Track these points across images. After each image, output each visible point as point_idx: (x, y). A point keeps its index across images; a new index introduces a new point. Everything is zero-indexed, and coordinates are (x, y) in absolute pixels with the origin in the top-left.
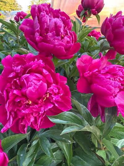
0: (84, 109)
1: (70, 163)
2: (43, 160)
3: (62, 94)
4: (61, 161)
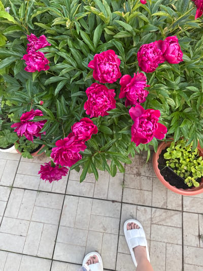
0: (122, 106)
1: (117, 124)
3: (112, 104)
4: (112, 123)
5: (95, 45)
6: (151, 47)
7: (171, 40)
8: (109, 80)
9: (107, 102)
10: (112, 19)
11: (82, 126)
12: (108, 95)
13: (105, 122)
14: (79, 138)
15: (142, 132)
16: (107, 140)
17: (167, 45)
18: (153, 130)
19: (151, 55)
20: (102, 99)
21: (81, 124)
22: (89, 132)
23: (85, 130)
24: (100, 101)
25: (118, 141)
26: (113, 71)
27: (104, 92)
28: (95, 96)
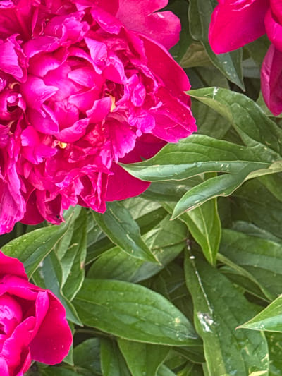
0: (242, 106)
1: (214, 254)
2: (108, 261)
3: (160, 104)
4: (178, 250)
9: (117, 90)
12: (123, 34)
13: (115, 254)
27: (87, 18)
28: (20, 56)
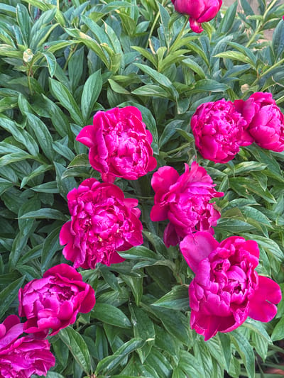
0: (157, 241)
1: (139, 302)
2: (103, 298)
3: (133, 231)
5: (85, 114)
6: (222, 109)
7: (264, 99)
8: (128, 171)
10: (123, 66)
11: (51, 286)
14: (40, 322)
15: (219, 293)
16: (114, 344)
17: (256, 108)
18: (247, 287)
19: (224, 124)
20: (110, 215)
21: (48, 281)
22: (71, 302)
23: (60, 297)
24: (104, 220)
25: (144, 345)
26: (139, 151)
27: (115, 199)
28: (93, 207)
